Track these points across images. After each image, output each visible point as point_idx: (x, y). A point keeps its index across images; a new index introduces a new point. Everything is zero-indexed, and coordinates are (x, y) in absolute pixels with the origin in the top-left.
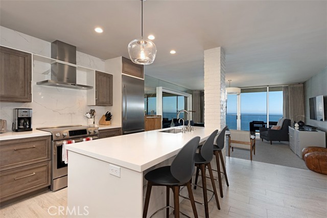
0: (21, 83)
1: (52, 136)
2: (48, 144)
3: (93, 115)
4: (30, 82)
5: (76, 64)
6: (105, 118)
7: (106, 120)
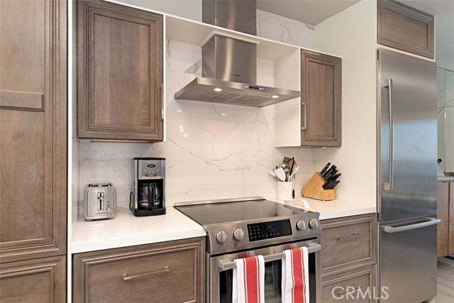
0: (142, 91)
1: (207, 237)
2: (199, 262)
3: (291, 172)
4: (161, 89)
5: (256, 35)
6: (323, 182)
7: (325, 187)
